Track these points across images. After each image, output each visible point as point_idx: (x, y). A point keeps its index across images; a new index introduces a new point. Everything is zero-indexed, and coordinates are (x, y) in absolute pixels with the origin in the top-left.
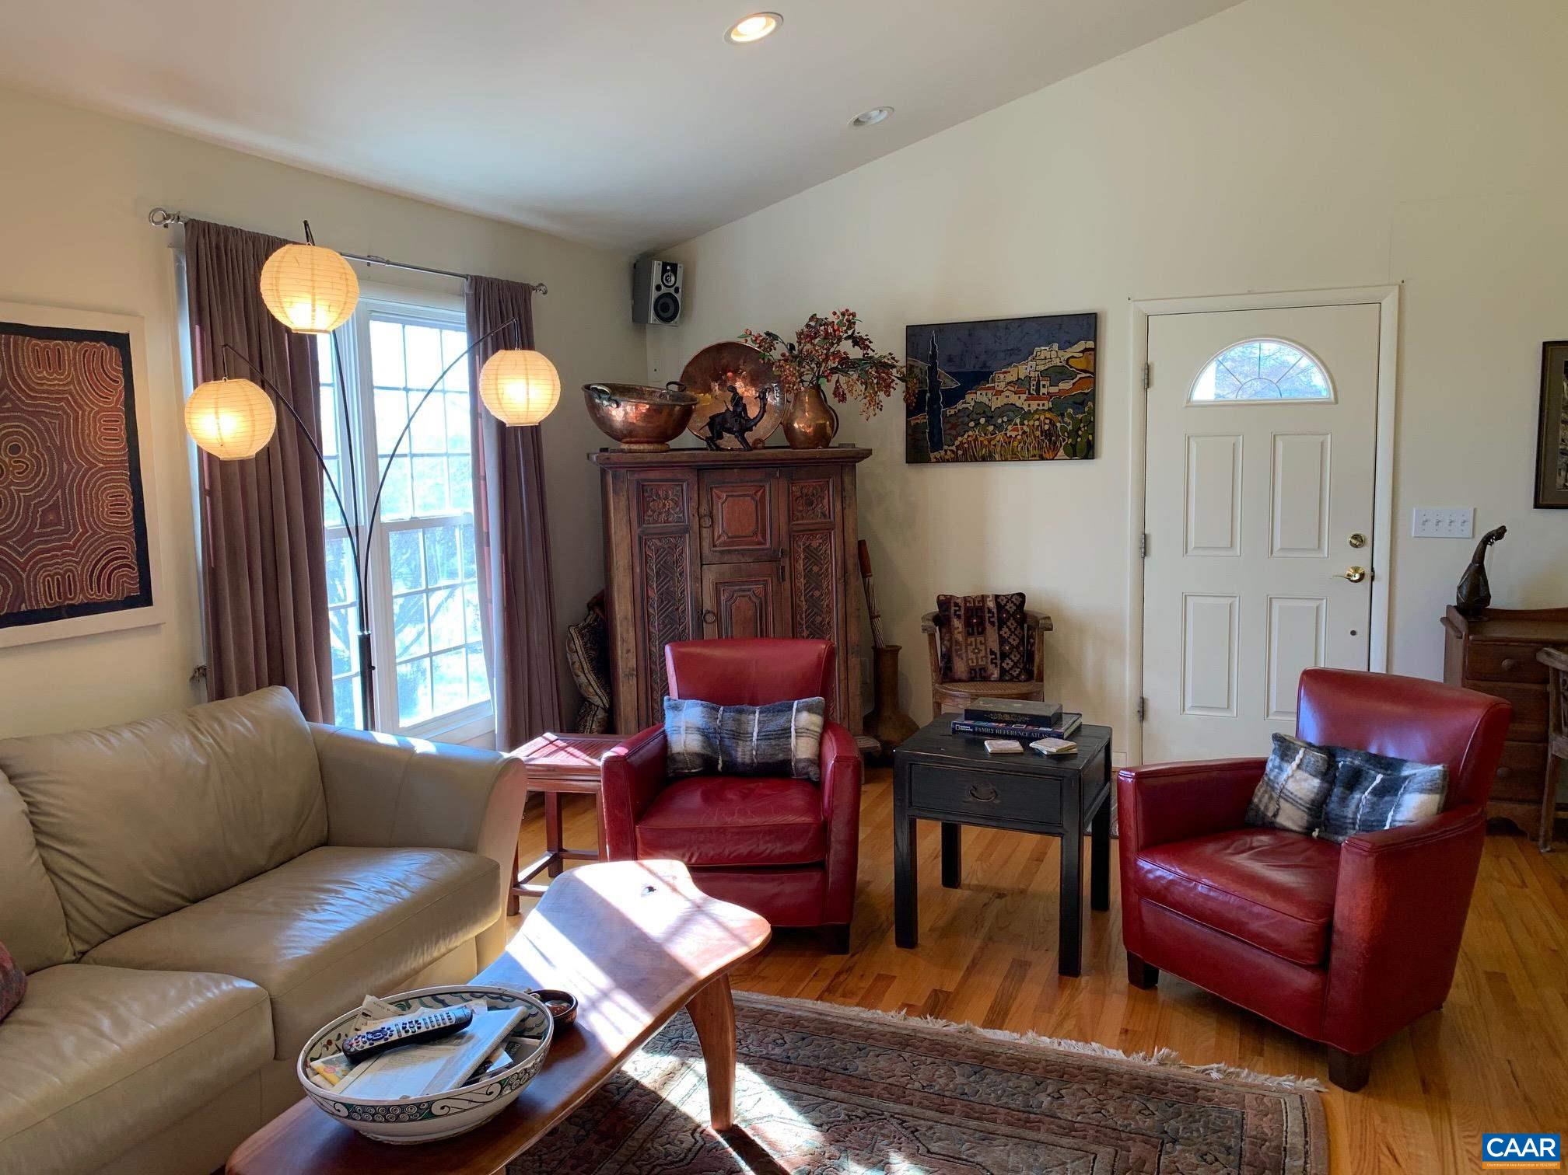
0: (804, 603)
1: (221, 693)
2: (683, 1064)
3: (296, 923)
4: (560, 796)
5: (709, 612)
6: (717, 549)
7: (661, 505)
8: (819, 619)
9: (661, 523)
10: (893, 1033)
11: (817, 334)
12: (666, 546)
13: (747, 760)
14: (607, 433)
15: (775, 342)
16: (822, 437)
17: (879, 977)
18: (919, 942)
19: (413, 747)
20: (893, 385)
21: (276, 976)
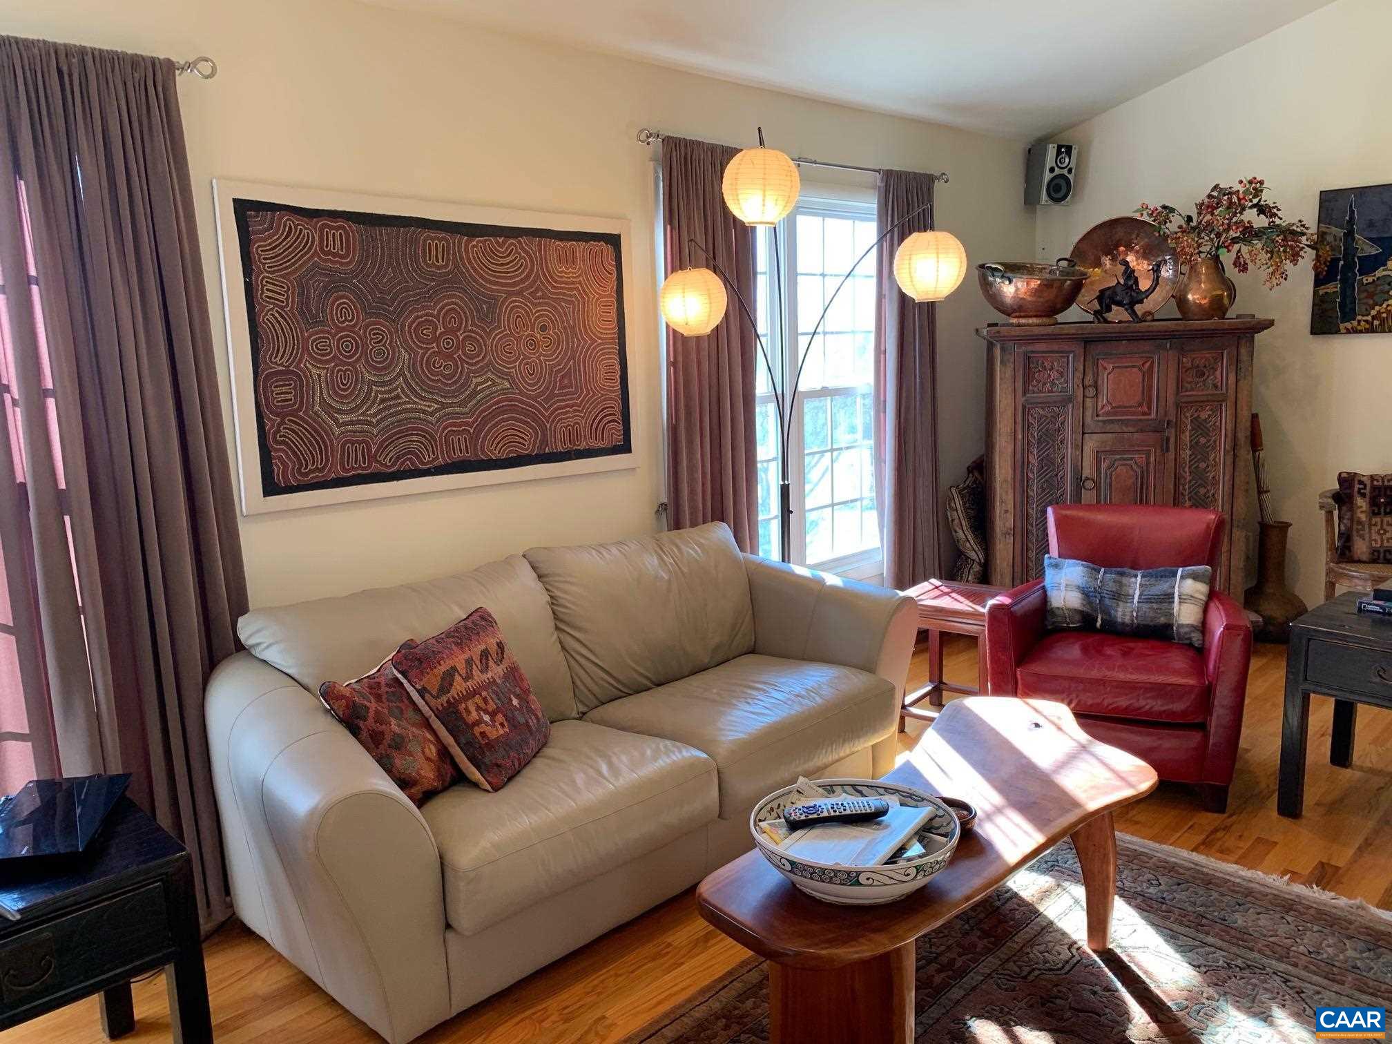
0: (1188, 474)
1: (677, 525)
2: (1059, 885)
3: (735, 711)
4: (942, 634)
5: (1087, 479)
6: (1100, 418)
7: (1046, 376)
8: (1203, 491)
9: (1045, 393)
10: (1275, 895)
11: (1219, 204)
12: (1049, 415)
13: (1127, 620)
14: (997, 308)
15: (1171, 215)
16: (1218, 307)
17: (1259, 840)
18: (1303, 813)
19: (824, 580)
20: (1302, 253)
21: (722, 751)
